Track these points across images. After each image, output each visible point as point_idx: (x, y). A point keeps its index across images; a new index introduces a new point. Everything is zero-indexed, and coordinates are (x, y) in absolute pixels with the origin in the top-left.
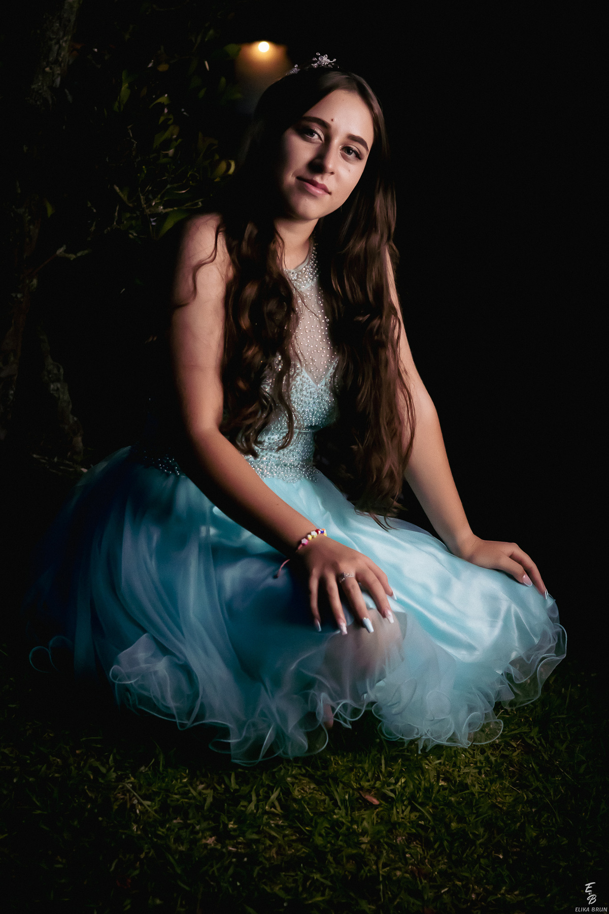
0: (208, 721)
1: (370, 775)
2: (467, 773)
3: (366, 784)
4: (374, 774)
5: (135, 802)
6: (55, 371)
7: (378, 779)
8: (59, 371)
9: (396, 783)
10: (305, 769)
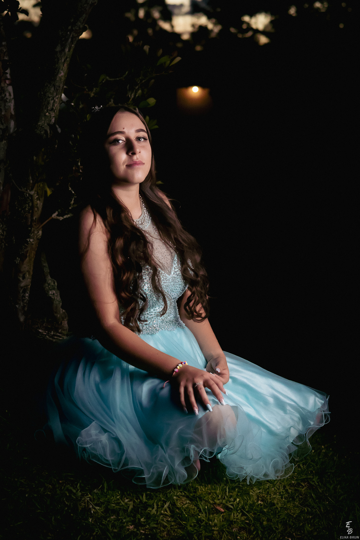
0: (130, 466)
1: (220, 496)
2: (274, 497)
3: (218, 502)
4: (222, 496)
5: (91, 506)
6: (52, 284)
7: (224, 498)
8: (54, 283)
9: (234, 501)
10: (184, 493)
